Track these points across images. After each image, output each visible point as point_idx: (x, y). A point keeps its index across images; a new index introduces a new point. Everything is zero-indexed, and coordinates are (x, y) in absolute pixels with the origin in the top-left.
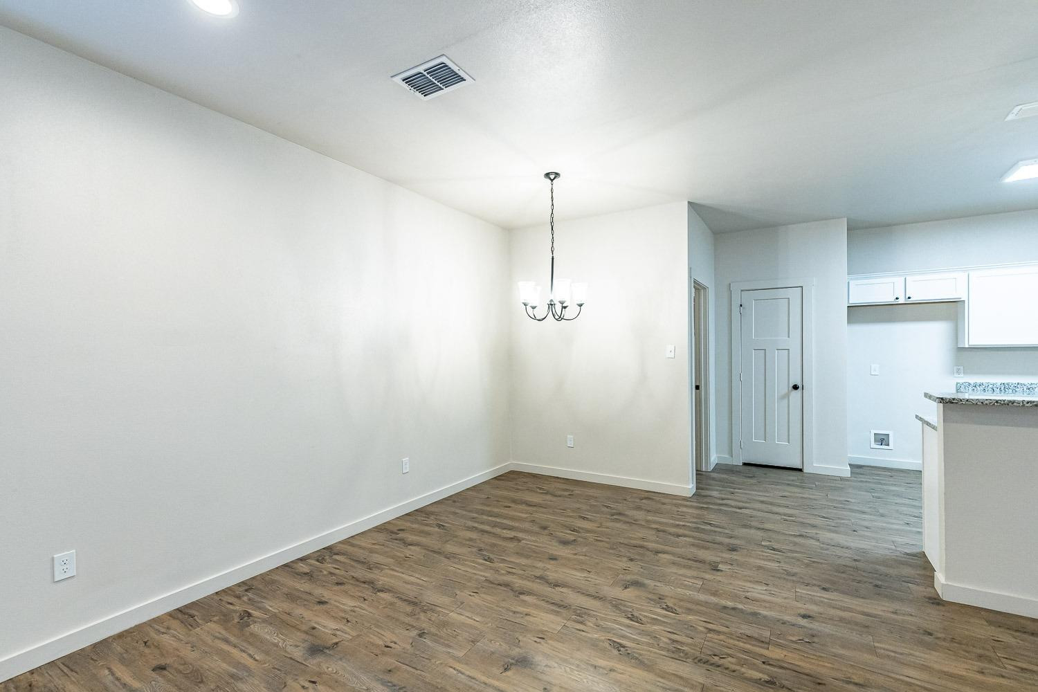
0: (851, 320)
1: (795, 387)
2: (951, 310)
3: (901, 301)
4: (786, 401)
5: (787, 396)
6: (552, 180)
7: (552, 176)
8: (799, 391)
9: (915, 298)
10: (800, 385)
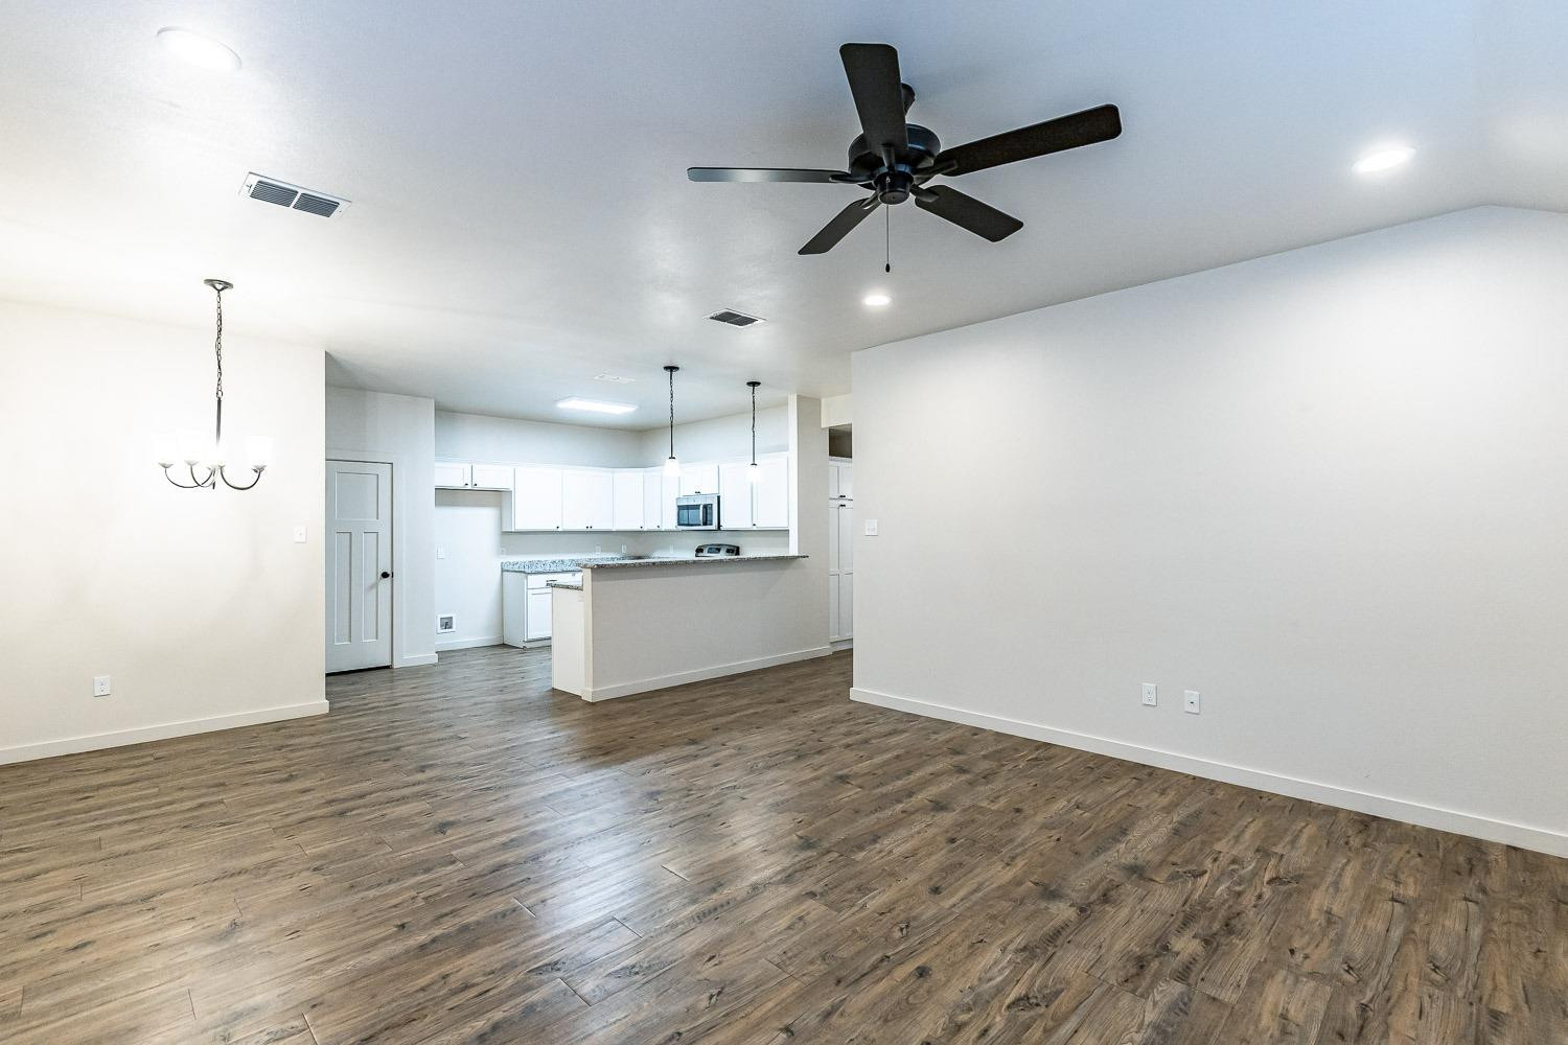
0: (439, 503)
1: (385, 575)
2: (498, 498)
3: (469, 487)
4: (374, 591)
5: (375, 585)
6: (219, 291)
7: (221, 286)
8: (389, 579)
9: (481, 486)
10: (389, 572)
